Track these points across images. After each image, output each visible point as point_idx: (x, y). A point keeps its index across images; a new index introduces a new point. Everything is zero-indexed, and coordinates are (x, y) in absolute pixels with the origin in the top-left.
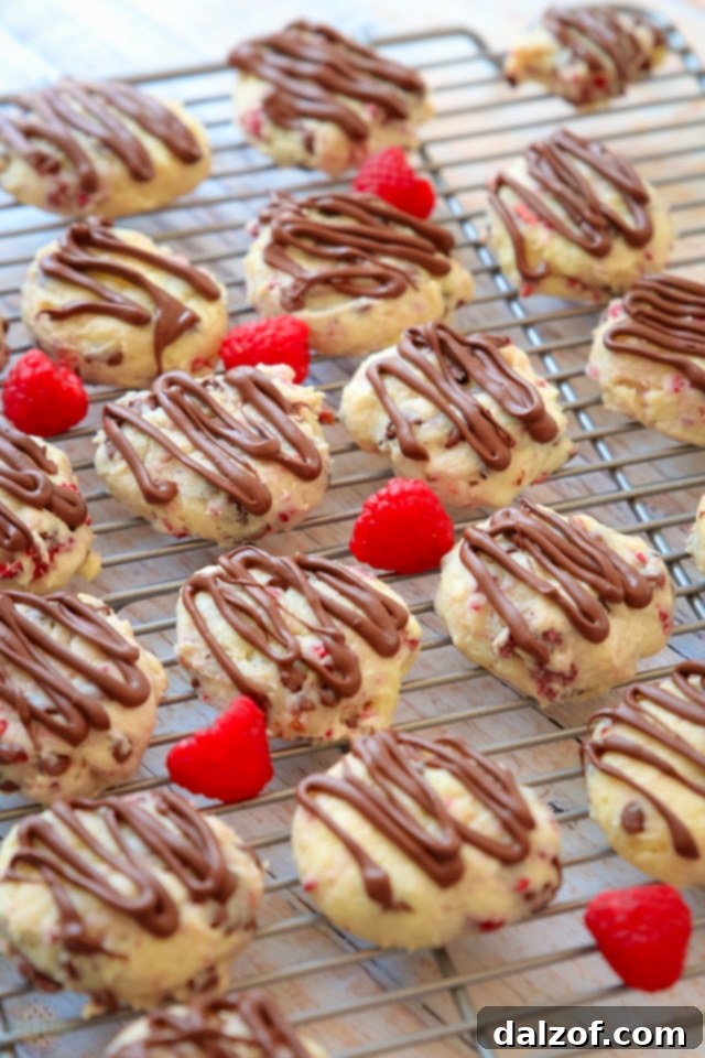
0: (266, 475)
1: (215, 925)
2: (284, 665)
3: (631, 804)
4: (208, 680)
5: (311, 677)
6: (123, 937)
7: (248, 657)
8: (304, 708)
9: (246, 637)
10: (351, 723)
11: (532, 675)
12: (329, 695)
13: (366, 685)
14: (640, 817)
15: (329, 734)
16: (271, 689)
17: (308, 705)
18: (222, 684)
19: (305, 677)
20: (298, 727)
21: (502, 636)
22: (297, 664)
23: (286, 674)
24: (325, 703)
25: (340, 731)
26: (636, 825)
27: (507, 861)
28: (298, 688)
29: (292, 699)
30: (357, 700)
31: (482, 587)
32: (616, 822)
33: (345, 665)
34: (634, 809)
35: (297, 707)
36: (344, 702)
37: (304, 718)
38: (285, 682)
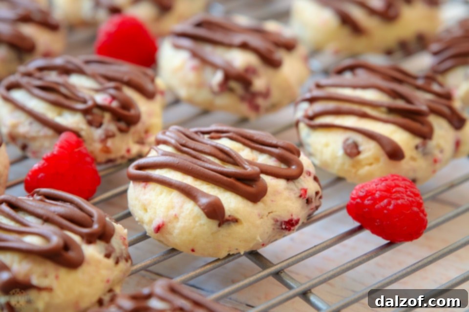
0: (28, 30)
1: (108, 256)
2: (86, 112)
3: (347, 140)
4: (34, 139)
5: (107, 116)
6: (45, 276)
7: (60, 114)
8: (109, 136)
9: (55, 104)
10: (141, 142)
11: (242, 99)
12: (123, 125)
13: (144, 117)
14: (356, 145)
15: (128, 151)
16: (82, 130)
17: (110, 133)
18: (45, 137)
19: (103, 117)
20: (107, 150)
21: (219, 77)
22: (96, 111)
23: (89, 117)
24: (121, 131)
25: (135, 149)
26: (355, 151)
27: (290, 178)
28: (100, 125)
29: (98, 133)
30: (139, 127)
31: (195, 55)
32: (340, 152)
33: (127, 105)
34: (350, 142)
35: (103, 137)
36: (133, 129)
37: (110, 143)
38: (90, 123)
